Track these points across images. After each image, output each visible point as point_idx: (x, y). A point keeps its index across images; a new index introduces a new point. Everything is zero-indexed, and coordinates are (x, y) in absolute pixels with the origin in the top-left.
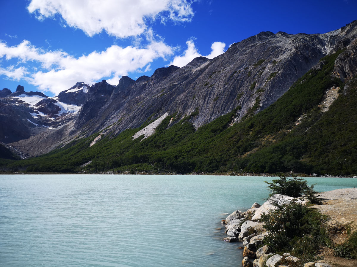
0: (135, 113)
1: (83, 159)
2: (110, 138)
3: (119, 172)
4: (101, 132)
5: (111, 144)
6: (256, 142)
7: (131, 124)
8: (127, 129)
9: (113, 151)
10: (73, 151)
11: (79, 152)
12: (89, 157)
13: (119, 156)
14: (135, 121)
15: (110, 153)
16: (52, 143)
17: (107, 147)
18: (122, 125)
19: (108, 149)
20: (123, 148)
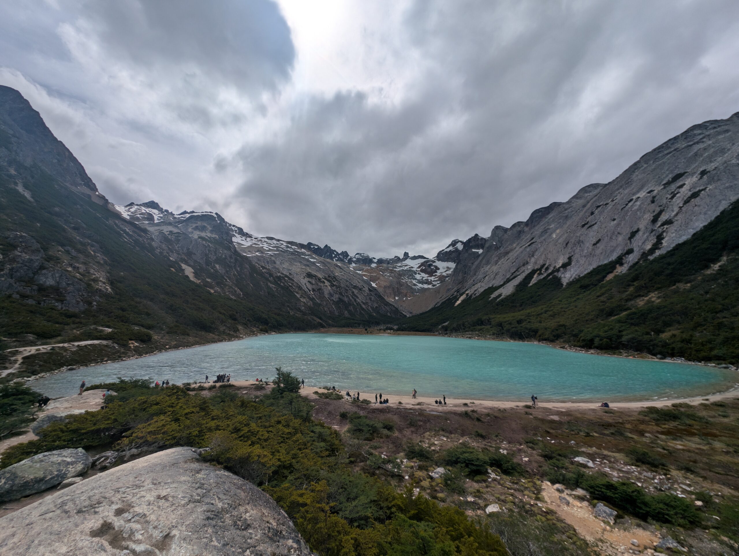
1: (442, 320)
4: (466, 291)
6: (633, 302)
16: (431, 301)
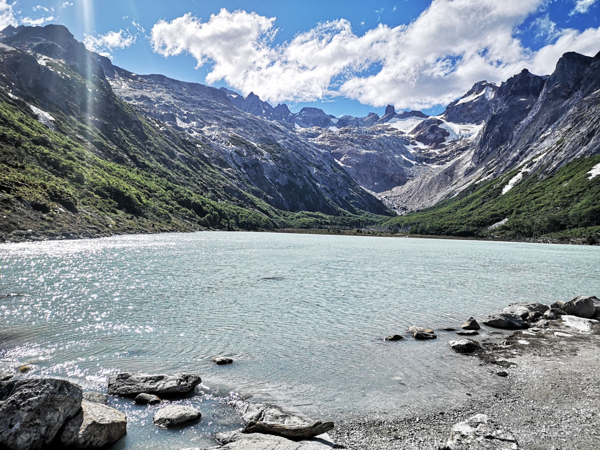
0: (592, 126)
1: (492, 216)
2: (541, 176)
3: (563, 240)
4: (520, 168)
5: (542, 189)
7: (585, 147)
8: (574, 159)
9: (547, 201)
10: (473, 203)
11: (483, 203)
12: (502, 213)
13: (560, 210)
14: (592, 140)
15: (541, 205)
16: (438, 191)
17: (535, 195)
18: (564, 150)
19: (536, 198)
20: (568, 195)
